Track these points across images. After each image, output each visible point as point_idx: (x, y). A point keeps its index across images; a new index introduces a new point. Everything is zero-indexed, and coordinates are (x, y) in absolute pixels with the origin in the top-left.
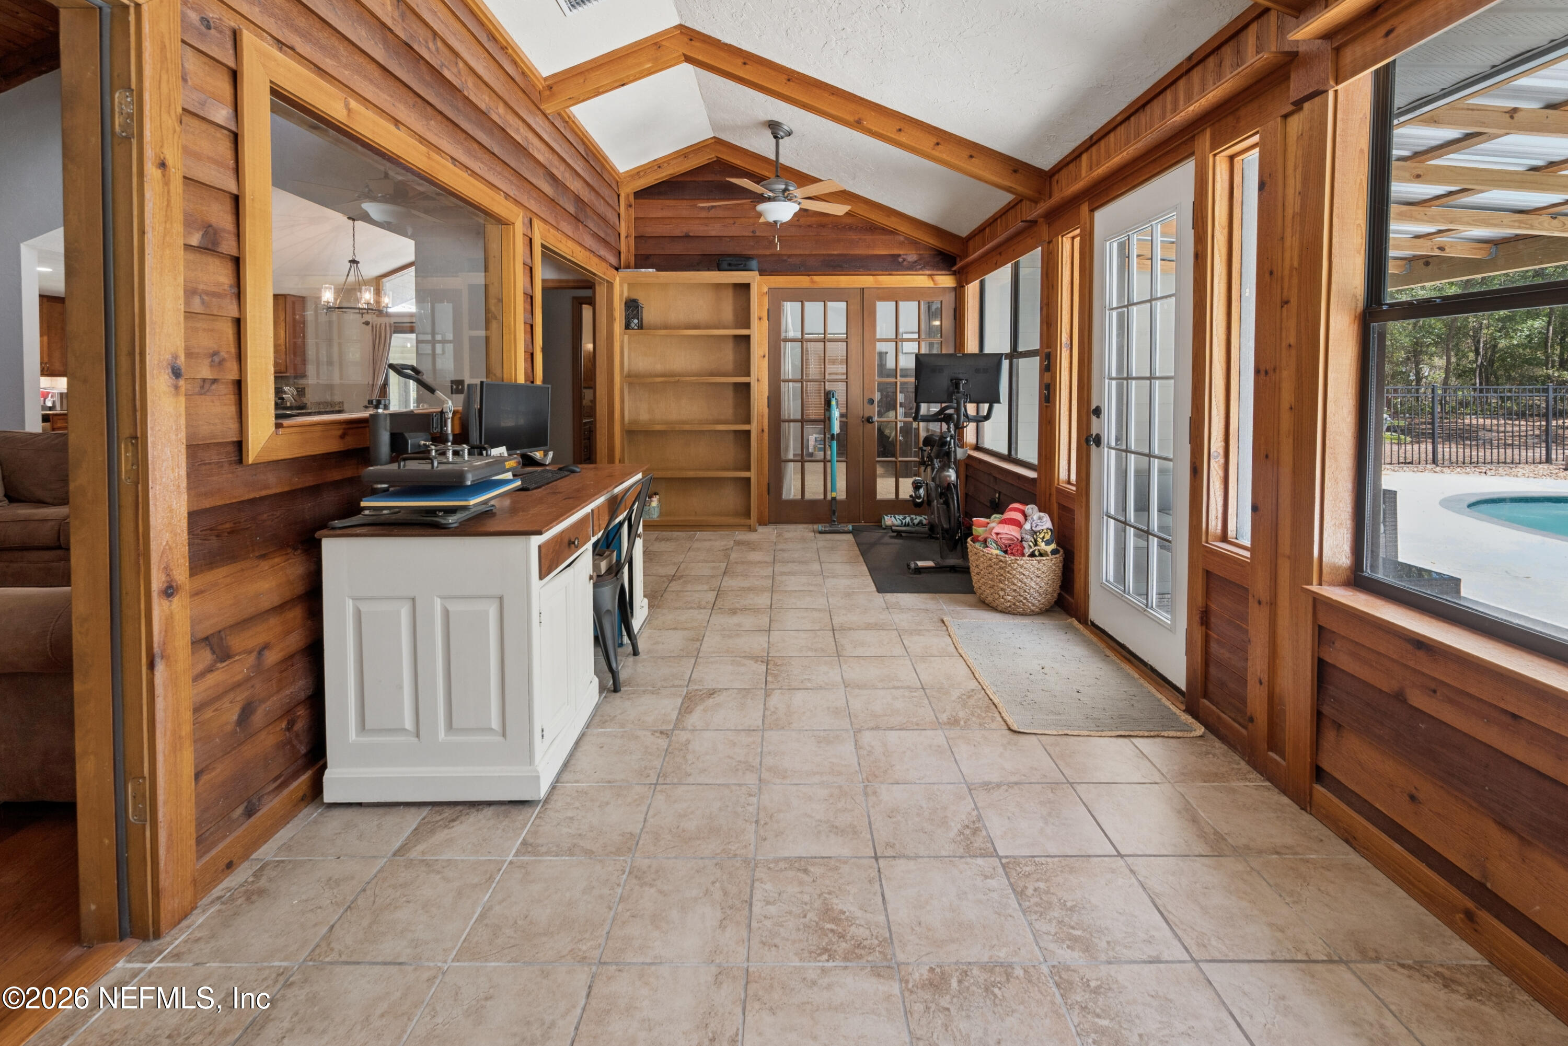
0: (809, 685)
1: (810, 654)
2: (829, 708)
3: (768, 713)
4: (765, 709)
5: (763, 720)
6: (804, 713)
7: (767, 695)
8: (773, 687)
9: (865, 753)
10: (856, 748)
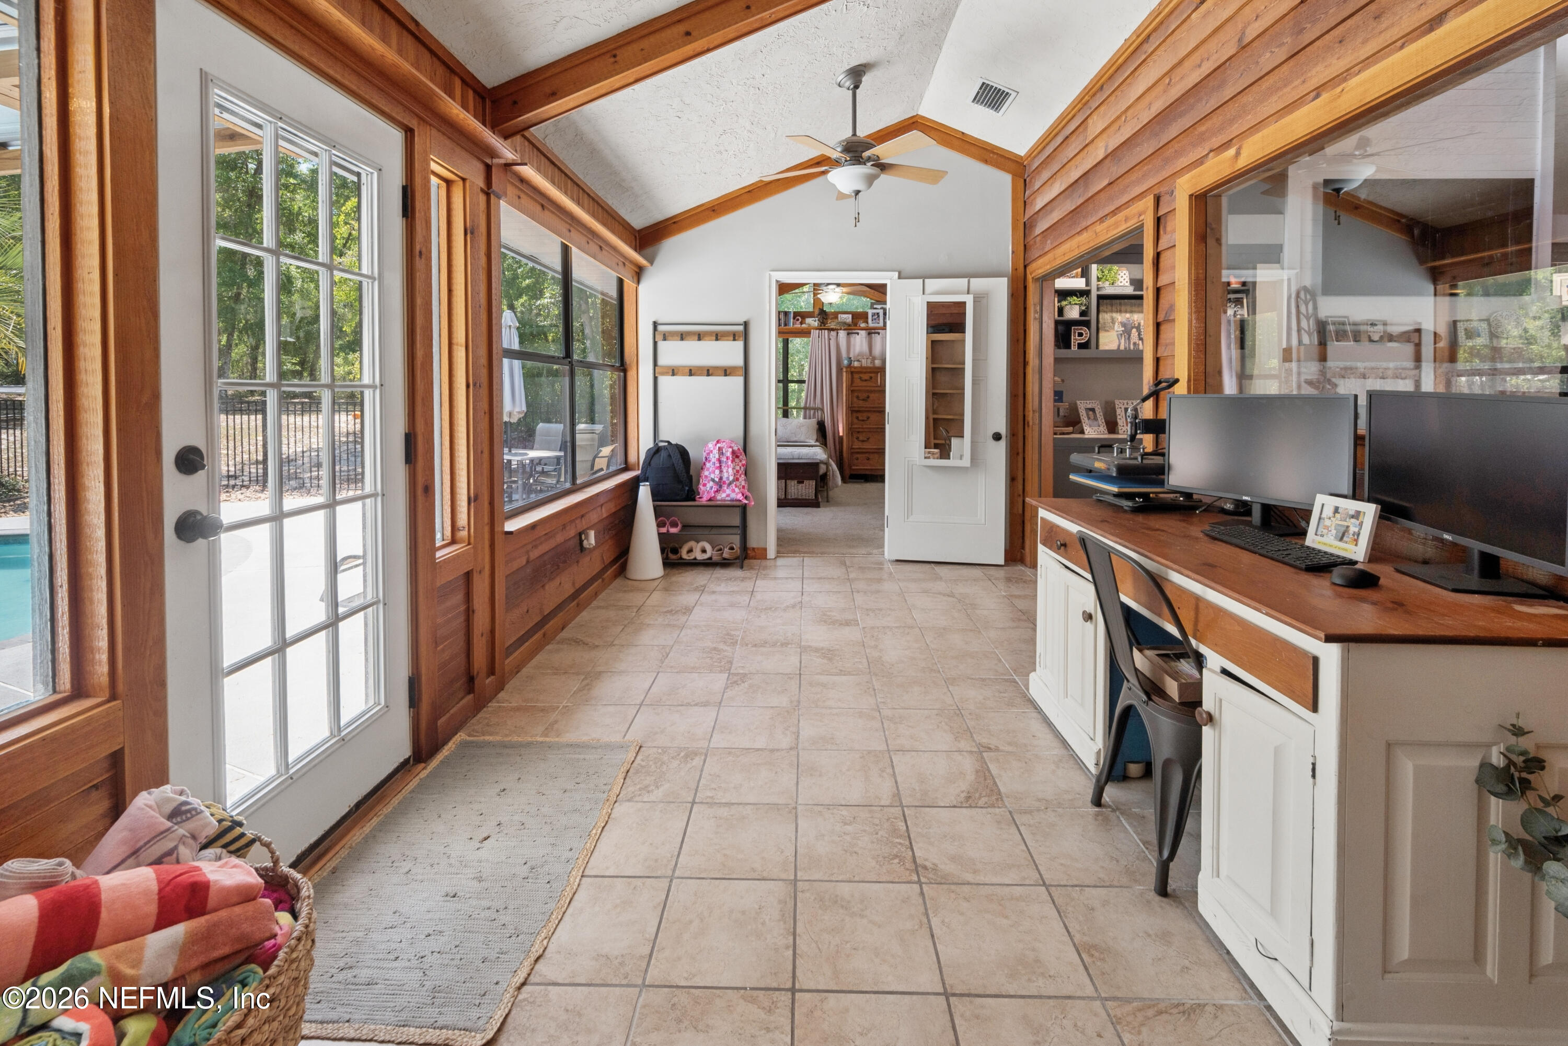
0: (845, 812)
1: (845, 890)
2: (820, 775)
3: (889, 770)
4: (894, 774)
5: (892, 762)
6: (848, 770)
7: (897, 795)
8: (892, 810)
9: (791, 729)
10: (799, 733)
